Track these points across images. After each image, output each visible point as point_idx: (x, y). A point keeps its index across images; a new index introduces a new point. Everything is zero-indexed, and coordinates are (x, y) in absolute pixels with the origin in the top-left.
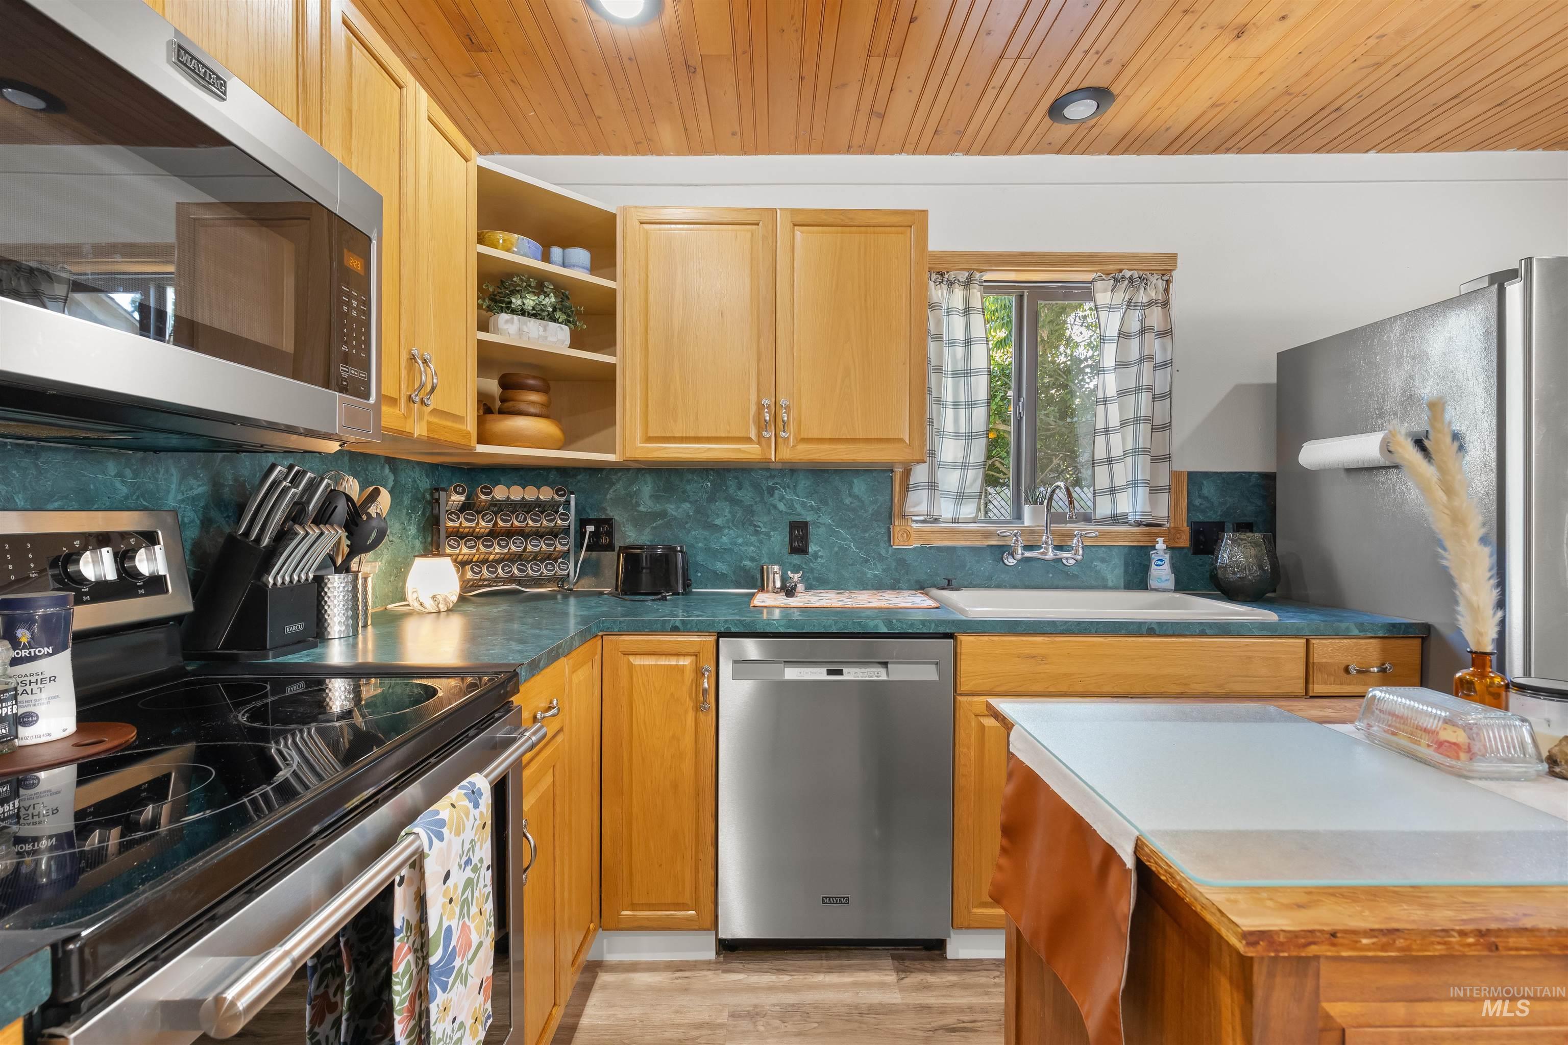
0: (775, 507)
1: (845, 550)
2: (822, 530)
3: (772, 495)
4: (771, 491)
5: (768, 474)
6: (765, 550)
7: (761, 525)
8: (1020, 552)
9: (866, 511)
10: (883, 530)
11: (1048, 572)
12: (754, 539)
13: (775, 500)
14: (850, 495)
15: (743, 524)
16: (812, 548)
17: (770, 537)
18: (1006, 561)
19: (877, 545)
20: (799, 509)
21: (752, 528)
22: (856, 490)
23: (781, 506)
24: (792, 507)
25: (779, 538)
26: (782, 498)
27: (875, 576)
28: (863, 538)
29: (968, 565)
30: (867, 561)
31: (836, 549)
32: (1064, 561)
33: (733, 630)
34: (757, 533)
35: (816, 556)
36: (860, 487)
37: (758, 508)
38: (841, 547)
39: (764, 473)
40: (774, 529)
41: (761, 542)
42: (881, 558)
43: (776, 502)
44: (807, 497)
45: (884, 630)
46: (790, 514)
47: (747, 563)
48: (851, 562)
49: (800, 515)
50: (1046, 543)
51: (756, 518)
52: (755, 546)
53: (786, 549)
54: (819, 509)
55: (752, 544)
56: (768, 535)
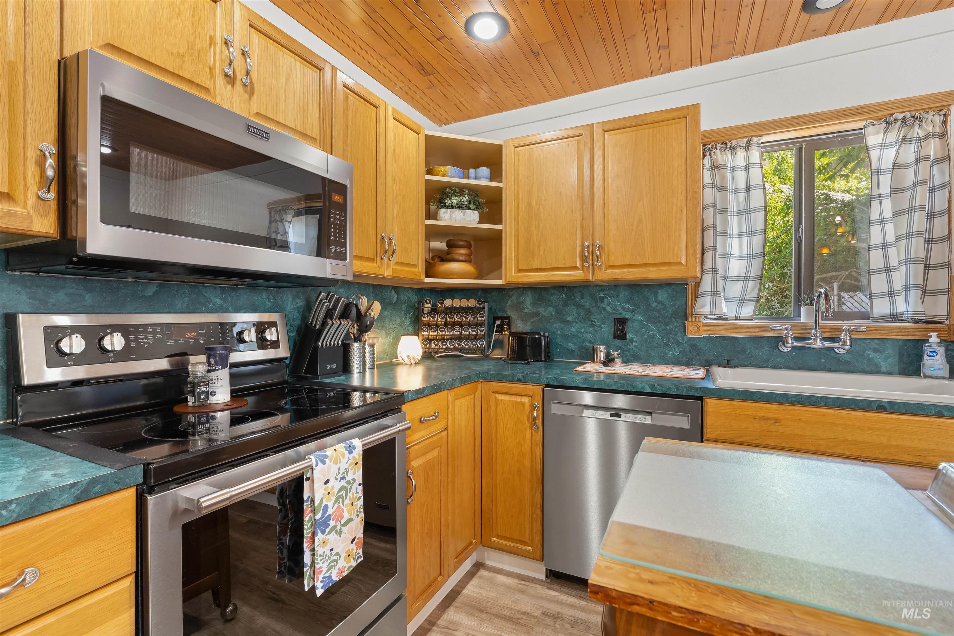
0: (604, 309)
1: (653, 338)
2: (636, 324)
3: (603, 302)
4: (602, 299)
5: (600, 289)
6: (598, 336)
7: (596, 320)
8: (790, 342)
9: (667, 312)
10: (680, 325)
11: (821, 358)
12: (591, 329)
13: (605, 305)
14: (656, 301)
15: (585, 320)
16: (629, 336)
17: (602, 328)
18: (780, 348)
19: (676, 335)
20: (620, 310)
21: (590, 323)
22: (660, 298)
23: (609, 309)
24: (615, 309)
25: (607, 329)
26: (609, 303)
27: (674, 355)
28: (665, 330)
29: (749, 350)
30: (668, 345)
31: (646, 337)
32: (836, 350)
33: (552, 383)
34: (593, 325)
35: (632, 341)
36: (662, 295)
37: (594, 310)
38: (649, 336)
39: (597, 288)
40: (604, 323)
41: (596, 331)
42: (678, 344)
43: (605, 306)
44: (626, 303)
45: (649, 390)
46: (614, 314)
47: (587, 344)
48: (656, 346)
49: (621, 314)
50: (815, 335)
51: (592, 316)
52: (592, 334)
53: (612, 337)
54: (634, 310)
55: (590, 333)
56: (600, 326)
